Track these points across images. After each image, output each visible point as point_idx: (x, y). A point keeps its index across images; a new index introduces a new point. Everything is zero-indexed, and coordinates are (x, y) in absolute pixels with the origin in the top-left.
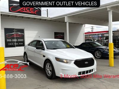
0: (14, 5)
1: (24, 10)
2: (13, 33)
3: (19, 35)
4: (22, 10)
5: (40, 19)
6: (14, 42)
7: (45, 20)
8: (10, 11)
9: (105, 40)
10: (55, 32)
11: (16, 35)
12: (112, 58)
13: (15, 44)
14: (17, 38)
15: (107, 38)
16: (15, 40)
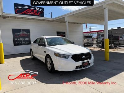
0: (19, 7)
1: (28, 12)
2: (20, 33)
3: (26, 35)
4: (26, 12)
5: (44, 20)
6: (21, 41)
7: (48, 21)
8: (16, 13)
9: (101, 37)
10: (57, 32)
11: (23, 35)
12: (107, 52)
13: (22, 42)
14: (24, 37)
15: (103, 35)
16: (22, 39)
